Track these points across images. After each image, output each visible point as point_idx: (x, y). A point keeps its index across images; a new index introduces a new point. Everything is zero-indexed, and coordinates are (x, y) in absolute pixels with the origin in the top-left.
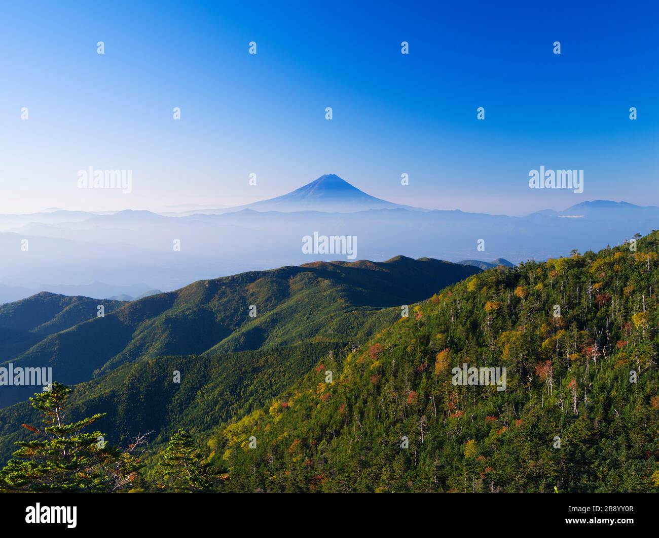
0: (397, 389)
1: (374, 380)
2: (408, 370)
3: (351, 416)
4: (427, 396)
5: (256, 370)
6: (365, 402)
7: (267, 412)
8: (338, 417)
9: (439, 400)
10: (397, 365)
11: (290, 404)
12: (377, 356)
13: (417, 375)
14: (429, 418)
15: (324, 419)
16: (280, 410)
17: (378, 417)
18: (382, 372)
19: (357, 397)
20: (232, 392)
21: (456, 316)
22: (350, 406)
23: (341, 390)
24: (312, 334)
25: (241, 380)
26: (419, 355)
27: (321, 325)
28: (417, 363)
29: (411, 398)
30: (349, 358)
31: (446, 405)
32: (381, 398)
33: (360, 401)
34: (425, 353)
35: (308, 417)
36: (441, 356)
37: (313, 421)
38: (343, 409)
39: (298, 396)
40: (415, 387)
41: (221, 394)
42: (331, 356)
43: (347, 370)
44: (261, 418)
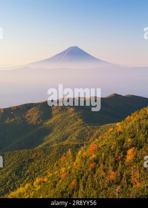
0: (105, 170)
1: (92, 165)
2: (111, 160)
3: (79, 187)
4: (122, 175)
5: (31, 161)
6: (86, 178)
7: (32, 185)
8: (71, 187)
9: (129, 177)
10: (105, 157)
11: (46, 180)
12: (94, 152)
13: (116, 162)
14: (122, 187)
15: (63, 188)
16: (40, 184)
17: (94, 187)
18: (96, 161)
19: (82, 176)
20: (17, 174)
21: (140, 128)
22: (78, 181)
23: (73, 171)
24: (63, 140)
25: (21, 167)
26: (118, 150)
27: (69, 134)
28: (116, 155)
29: (112, 175)
30: (80, 153)
31: (132, 180)
32: (95, 176)
33: (84, 178)
34: (121, 149)
35: (55, 187)
36: (130, 152)
37: (57, 189)
38: (74, 182)
39: (50, 175)
40: (115, 170)
41: (10, 175)
42: (69, 152)
43: (78, 160)
44: (29, 188)
